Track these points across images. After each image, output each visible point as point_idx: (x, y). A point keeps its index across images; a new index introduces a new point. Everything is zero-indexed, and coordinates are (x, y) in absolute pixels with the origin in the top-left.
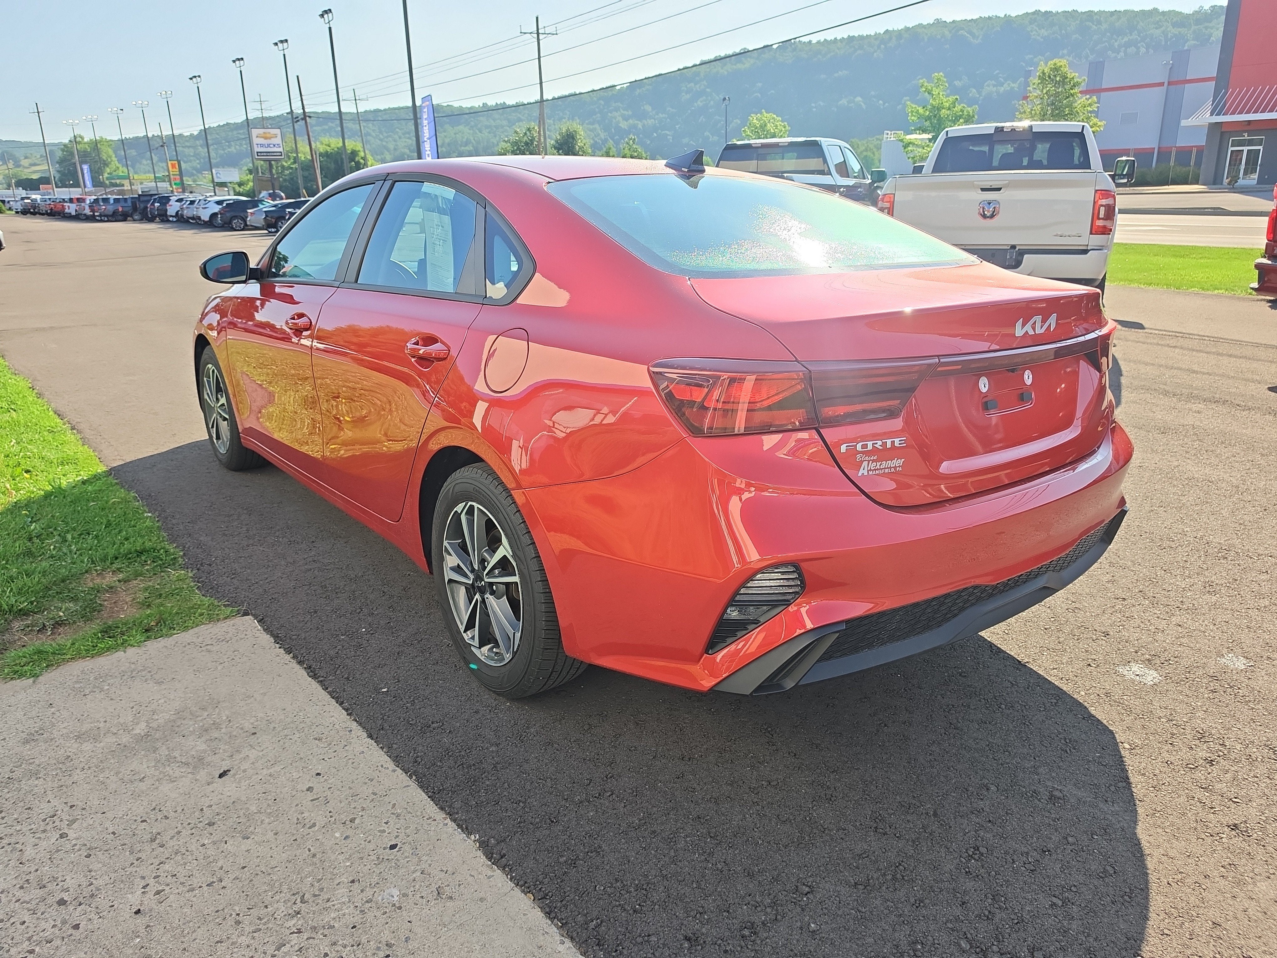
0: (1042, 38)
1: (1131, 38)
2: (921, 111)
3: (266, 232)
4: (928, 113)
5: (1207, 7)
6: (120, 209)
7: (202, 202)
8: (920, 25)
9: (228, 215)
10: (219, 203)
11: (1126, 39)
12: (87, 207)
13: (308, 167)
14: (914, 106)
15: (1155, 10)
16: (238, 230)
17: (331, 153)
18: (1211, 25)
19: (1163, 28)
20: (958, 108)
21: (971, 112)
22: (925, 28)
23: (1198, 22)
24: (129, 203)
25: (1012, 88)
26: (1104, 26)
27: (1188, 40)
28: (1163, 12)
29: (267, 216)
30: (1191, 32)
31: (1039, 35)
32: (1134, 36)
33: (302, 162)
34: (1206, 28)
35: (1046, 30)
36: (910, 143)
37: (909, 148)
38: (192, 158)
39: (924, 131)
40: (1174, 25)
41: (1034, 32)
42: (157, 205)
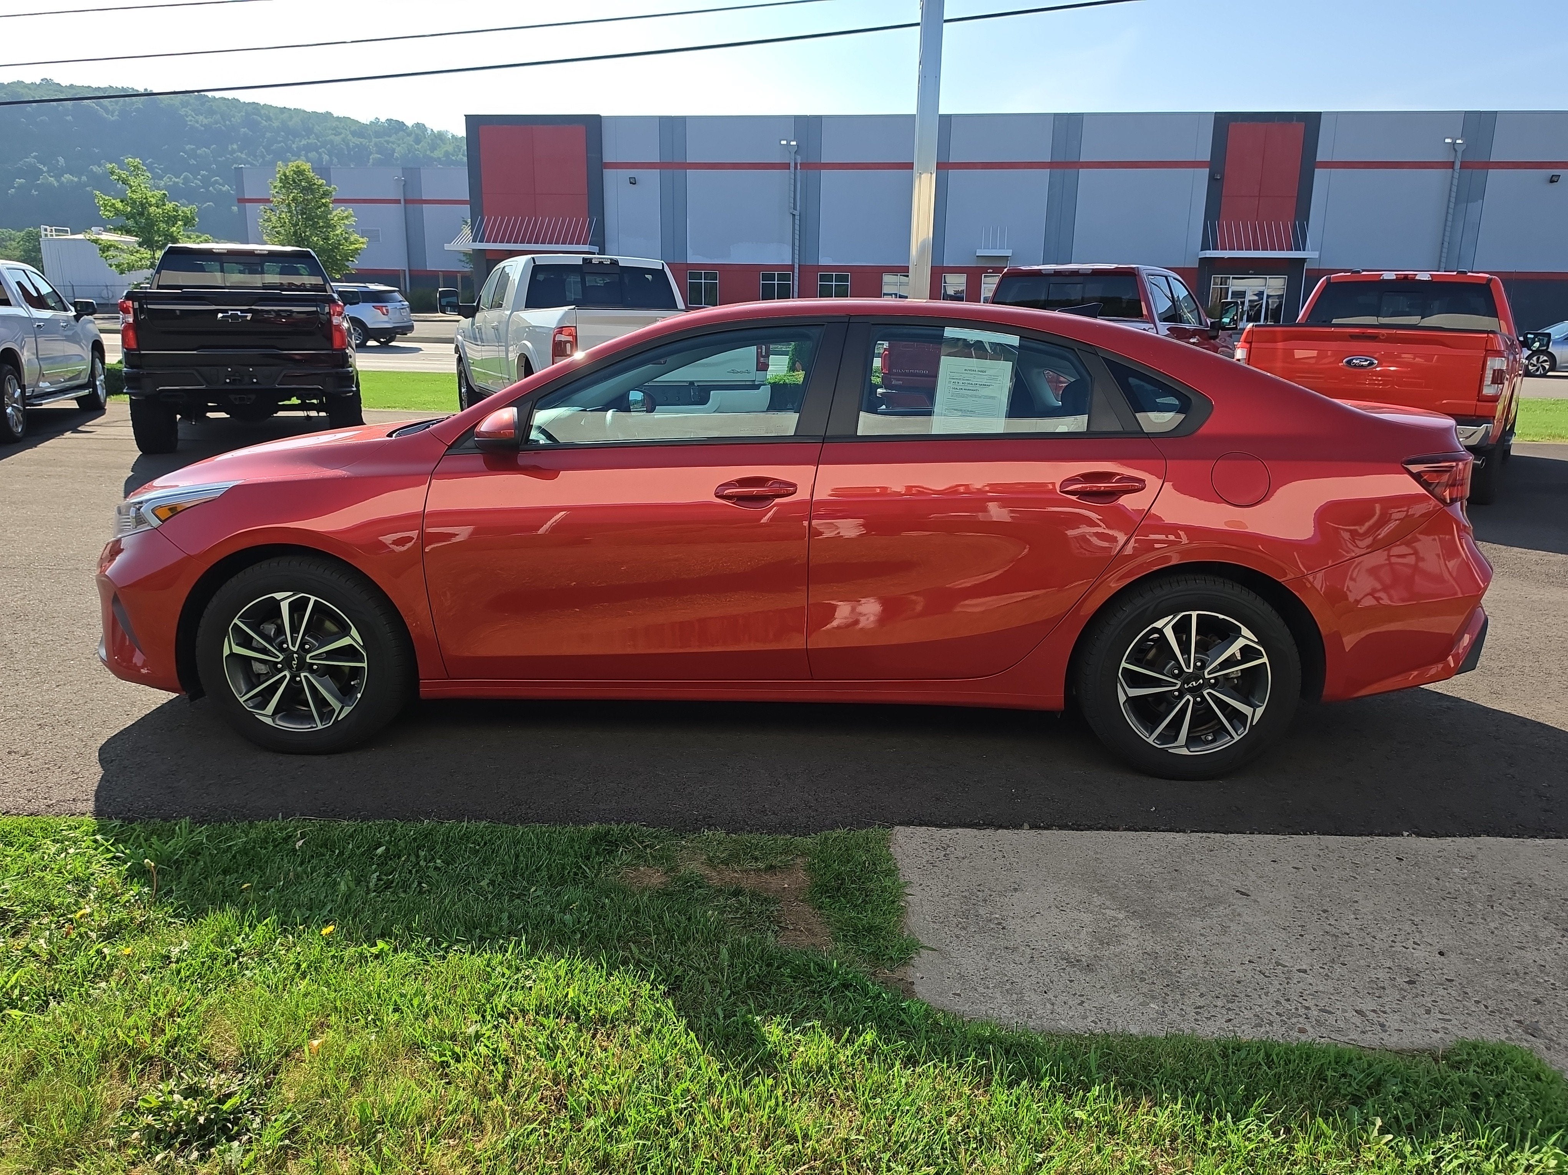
0: (202, 125)
1: (310, 141)
2: (119, 205)
4: (129, 209)
5: (383, 120)
8: (20, 83)
11: (304, 142)
14: (107, 198)
15: (329, 114)
18: (391, 139)
19: (343, 136)
20: (169, 206)
21: (189, 213)
22: (30, 89)
23: (378, 134)
25: (176, 183)
26: (276, 124)
27: (371, 153)
28: (338, 117)
30: (372, 144)
31: (197, 122)
32: (312, 140)
34: (388, 142)
35: (206, 117)
36: (111, 246)
37: (110, 253)
39: (128, 232)
40: (354, 134)
41: (190, 118)
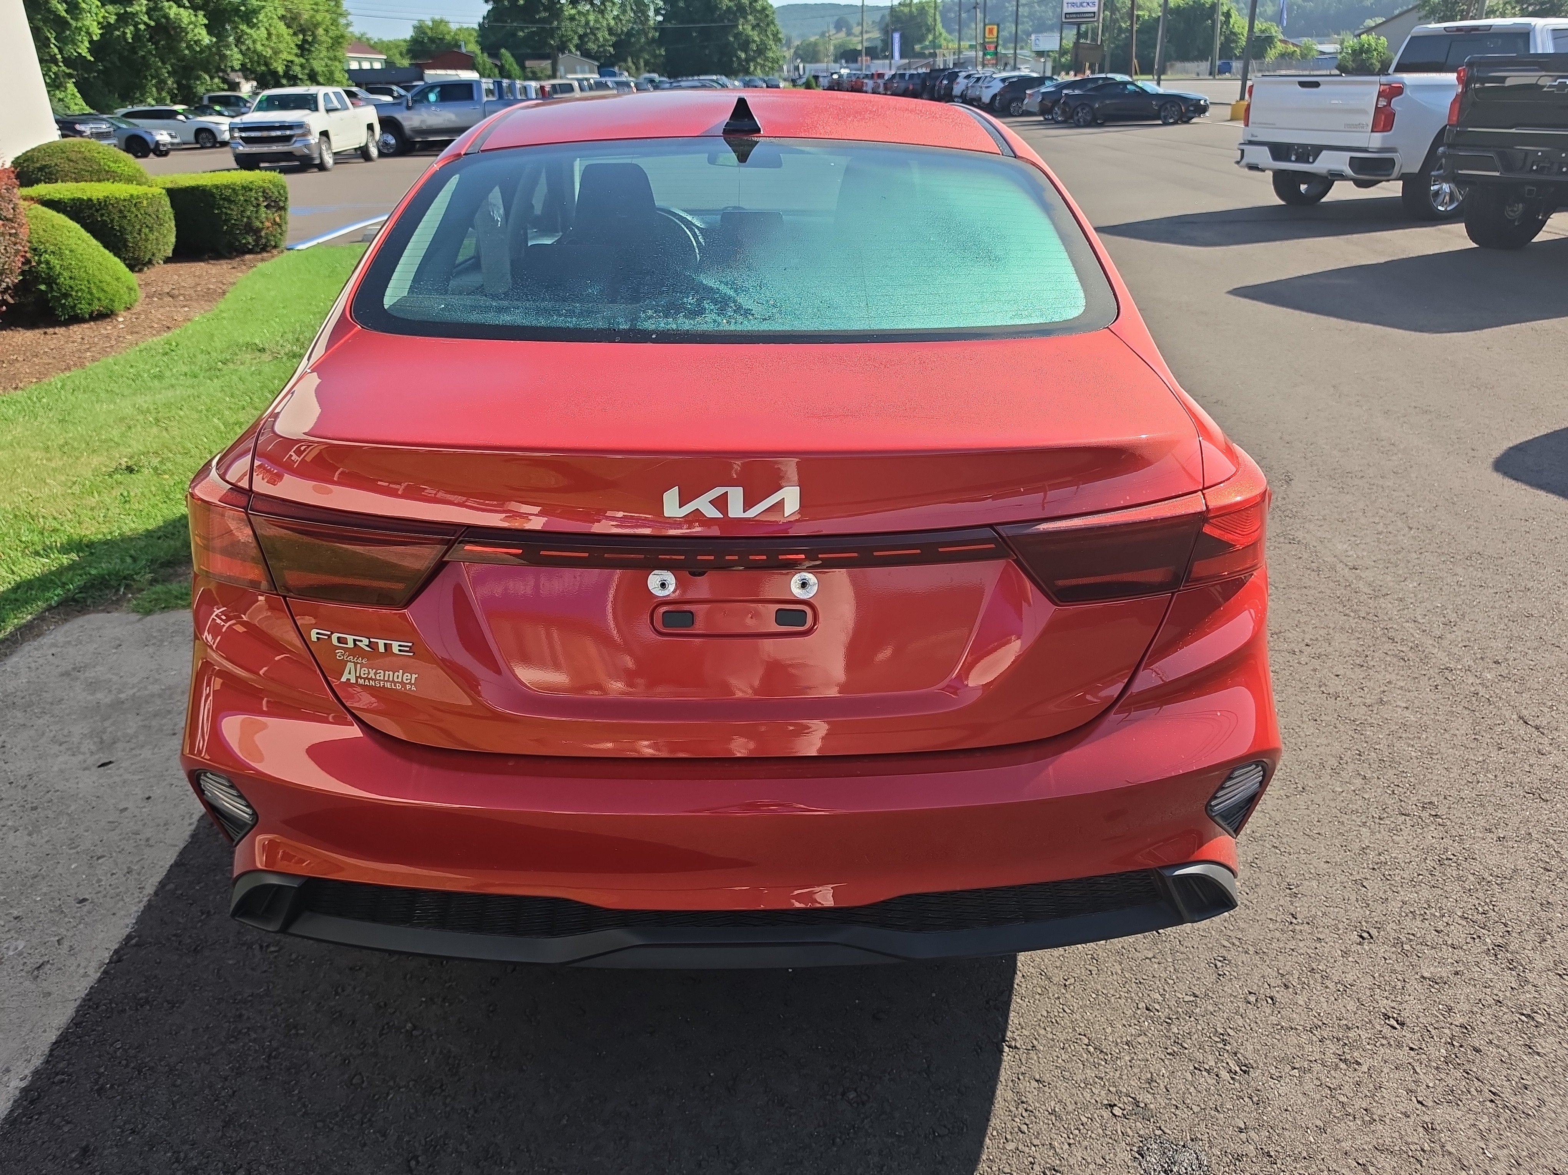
3: (1041, 118)
6: (911, 87)
7: (988, 79)
9: (1008, 96)
10: (1003, 80)
12: (882, 85)
13: (1149, 28)
16: (1016, 116)
17: (1184, 9)
24: (918, 81)
29: (1043, 99)
33: (1144, 21)
38: (1025, 20)
42: (945, 82)
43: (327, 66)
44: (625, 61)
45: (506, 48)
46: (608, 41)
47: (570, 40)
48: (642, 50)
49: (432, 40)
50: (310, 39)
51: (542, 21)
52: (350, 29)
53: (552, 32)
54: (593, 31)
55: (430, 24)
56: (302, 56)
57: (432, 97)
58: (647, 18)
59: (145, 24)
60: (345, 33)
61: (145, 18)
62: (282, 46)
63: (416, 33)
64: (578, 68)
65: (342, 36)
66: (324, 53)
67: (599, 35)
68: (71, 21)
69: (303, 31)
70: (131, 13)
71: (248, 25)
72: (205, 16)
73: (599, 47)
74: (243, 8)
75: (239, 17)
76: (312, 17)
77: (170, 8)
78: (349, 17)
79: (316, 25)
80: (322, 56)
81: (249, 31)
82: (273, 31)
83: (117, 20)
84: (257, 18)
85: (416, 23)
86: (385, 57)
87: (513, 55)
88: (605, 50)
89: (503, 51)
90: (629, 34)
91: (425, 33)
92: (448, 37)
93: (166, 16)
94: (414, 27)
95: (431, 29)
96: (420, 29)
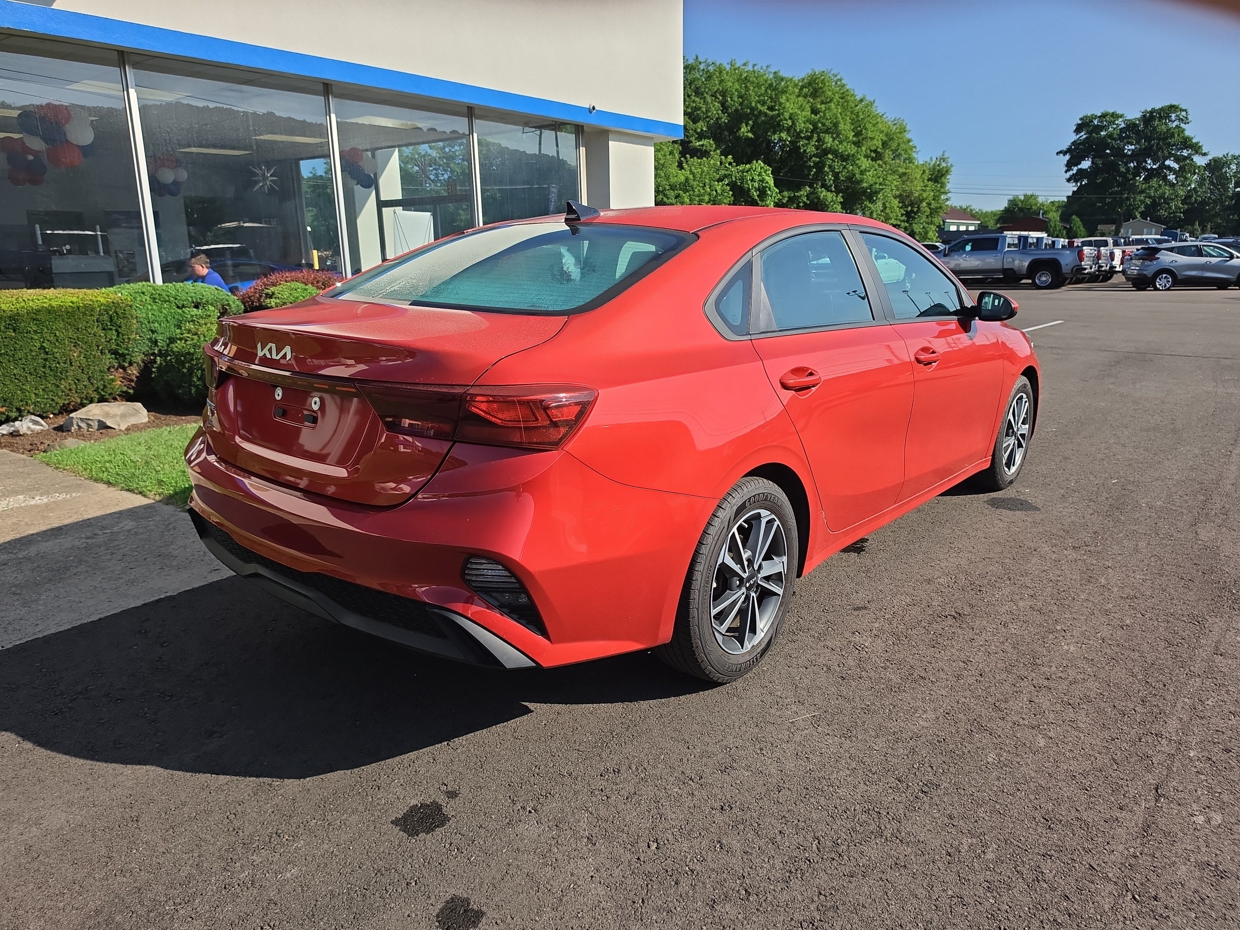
43: (924, 228)
44: (1193, 225)
45: (1077, 216)
46: (1180, 209)
47: (1137, 209)
48: (1216, 215)
49: (1021, 210)
50: (915, 210)
51: (1116, 193)
52: (948, 203)
53: (1121, 202)
54: (1167, 201)
55: (1023, 198)
56: (907, 221)
57: (968, 248)
58: (1226, 189)
59: (804, 202)
60: (943, 206)
61: (805, 199)
62: (891, 215)
63: (1009, 205)
64: (1145, 230)
65: (941, 207)
66: (924, 219)
67: (1173, 205)
68: (759, 202)
69: (912, 205)
70: (798, 196)
71: (870, 202)
72: (842, 197)
73: (1170, 213)
74: (869, 191)
75: (866, 196)
76: (921, 195)
77: (822, 192)
78: (949, 195)
79: (922, 201)
80: (922, 221)
81: (870, 205)
82: (888, 205)
83: (787, 201)
84: (877, 197)
85: (1011, 198)
86: (979, 222)
87: (1081, 220)
88: (1175, 217)
89: (1074, 217)
90: (1203, 203)
91: (1017, 205)
92: (1034, 208)
93: (818, 198)
94: (1009, 201)
95: (1022, 202)
96: (1013, 203)
